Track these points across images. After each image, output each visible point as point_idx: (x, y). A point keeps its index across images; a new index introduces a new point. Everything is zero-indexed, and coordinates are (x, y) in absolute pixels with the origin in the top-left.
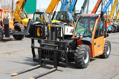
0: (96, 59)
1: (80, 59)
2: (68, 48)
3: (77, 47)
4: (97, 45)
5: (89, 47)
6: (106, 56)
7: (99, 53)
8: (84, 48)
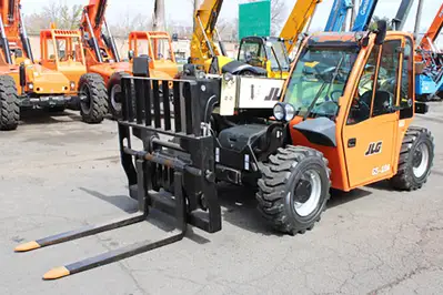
0: (370, 193)
1: (274, 201)
2: (247, 157)
3: (271, 157)
4: (362, 147)
5: (319, 154)
6: (408, 184)
7: (374, 174)
8: (295, 160)
